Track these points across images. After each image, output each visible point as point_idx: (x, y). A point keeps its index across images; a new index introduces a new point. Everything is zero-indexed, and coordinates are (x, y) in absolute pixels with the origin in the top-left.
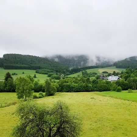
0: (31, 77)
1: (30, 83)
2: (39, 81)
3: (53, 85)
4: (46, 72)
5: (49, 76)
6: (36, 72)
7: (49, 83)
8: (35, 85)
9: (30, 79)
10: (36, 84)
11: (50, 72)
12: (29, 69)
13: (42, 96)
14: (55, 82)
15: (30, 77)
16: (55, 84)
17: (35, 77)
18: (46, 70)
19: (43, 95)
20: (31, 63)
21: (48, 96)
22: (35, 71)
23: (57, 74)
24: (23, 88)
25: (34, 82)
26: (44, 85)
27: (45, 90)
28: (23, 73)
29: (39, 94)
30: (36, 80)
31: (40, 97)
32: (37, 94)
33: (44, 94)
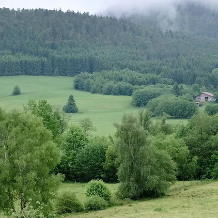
0: (49, 108)
1: (43, 138)
2: (87, 125)
3: (160, 146)
4: (124, 84)
5: (140, 102)
6: (78, 87)
7: (137, 134)
8: (69, 148)
9: (48, 118)
10: (75, 142)
11: (145, 83)
12: (42, 73)
13: (101, 200)
14: (167, 130)
15: (43, 110)
16: (169, 138)
17: (71, 108)
18: (125, 73)
19: (107, 197)
20: (53, 47)
21: (134, 198)
22: (70, 81)
23: (177, 92)
24: (11, 161)
25: (66, 133)
26: (111, 149)
27: (120, 170)
28: (17, 93)
29: (90, 192)
30: (73, 121)
31: (92, 208)
32: (80, 192)
33: (113, 189)
